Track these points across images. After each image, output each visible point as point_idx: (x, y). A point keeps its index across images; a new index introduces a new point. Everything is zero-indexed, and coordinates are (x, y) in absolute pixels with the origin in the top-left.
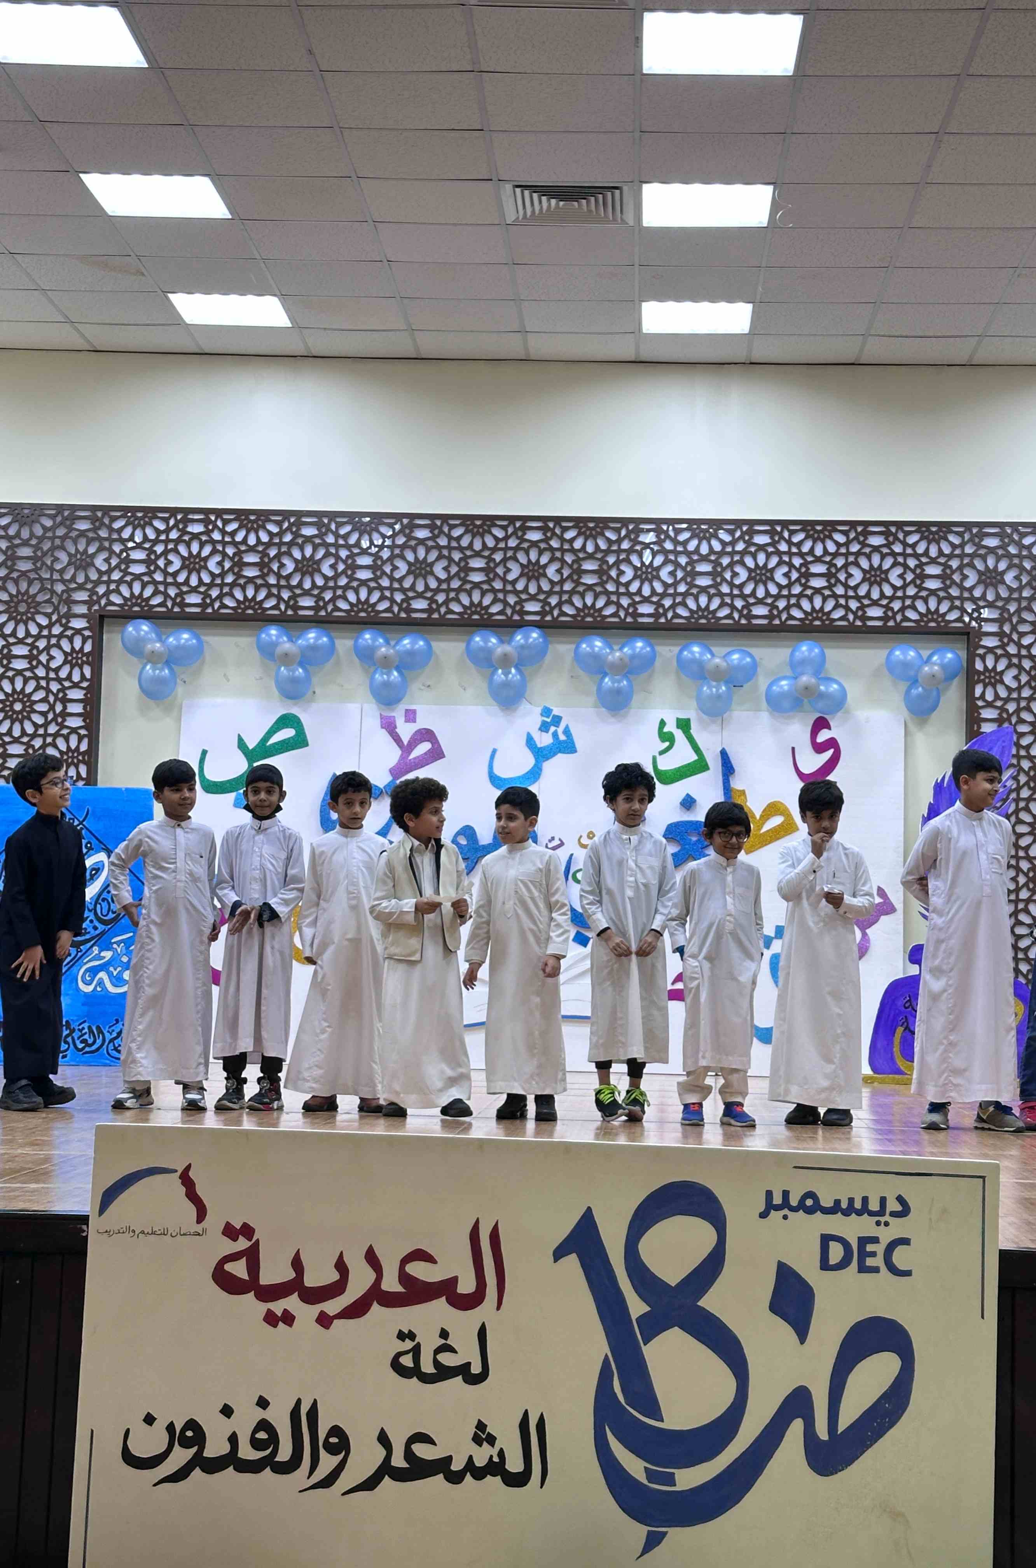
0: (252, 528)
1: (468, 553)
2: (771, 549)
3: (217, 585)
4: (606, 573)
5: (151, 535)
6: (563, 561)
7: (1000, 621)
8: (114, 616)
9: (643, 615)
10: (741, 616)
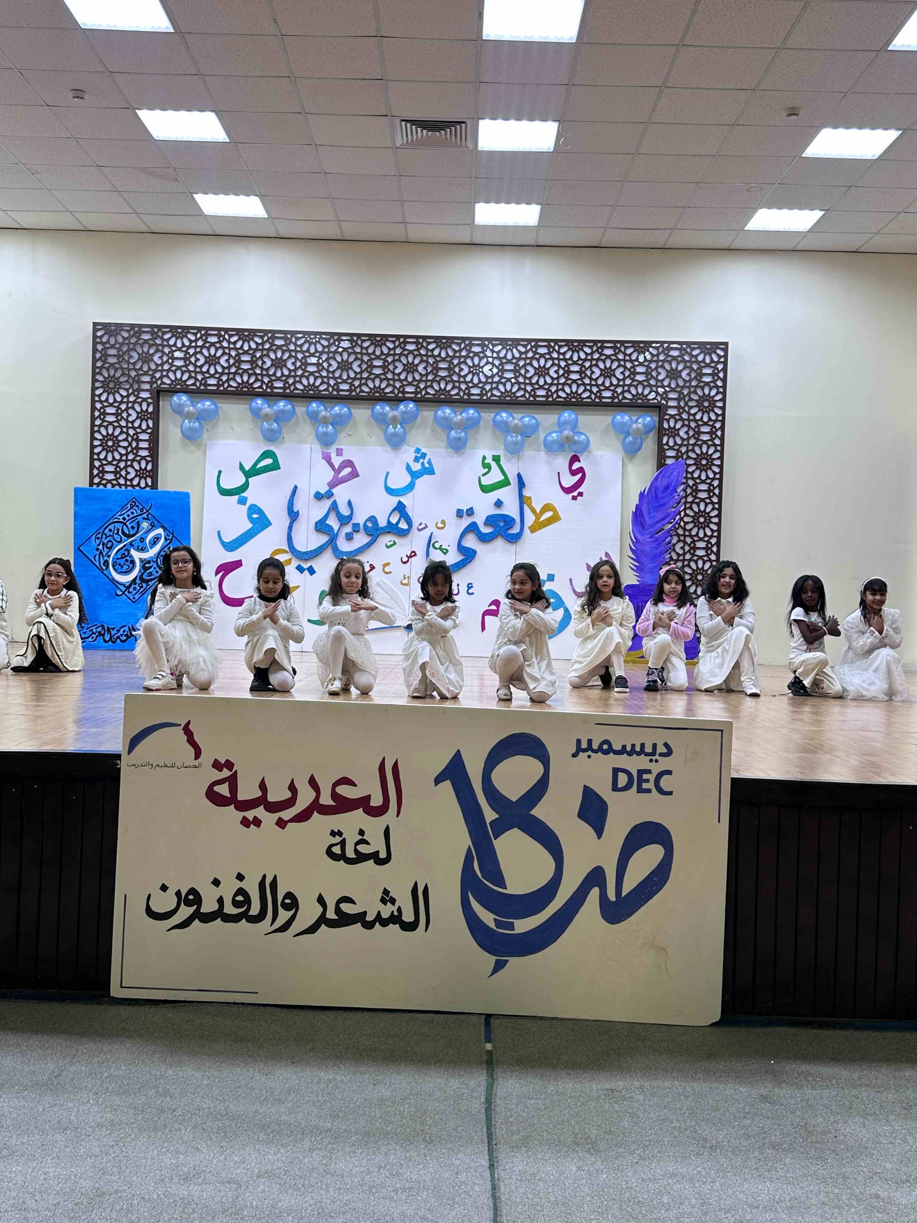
0: (246, 340)
1: (373, 357)
2: (547, 356)
3: (226, 373)
4: (453, 369)
5: (187, 343)
6: (427, 362)
7: (678, 400)
8: (166, 391)
9: (473, 395)
10: (530, 395)
